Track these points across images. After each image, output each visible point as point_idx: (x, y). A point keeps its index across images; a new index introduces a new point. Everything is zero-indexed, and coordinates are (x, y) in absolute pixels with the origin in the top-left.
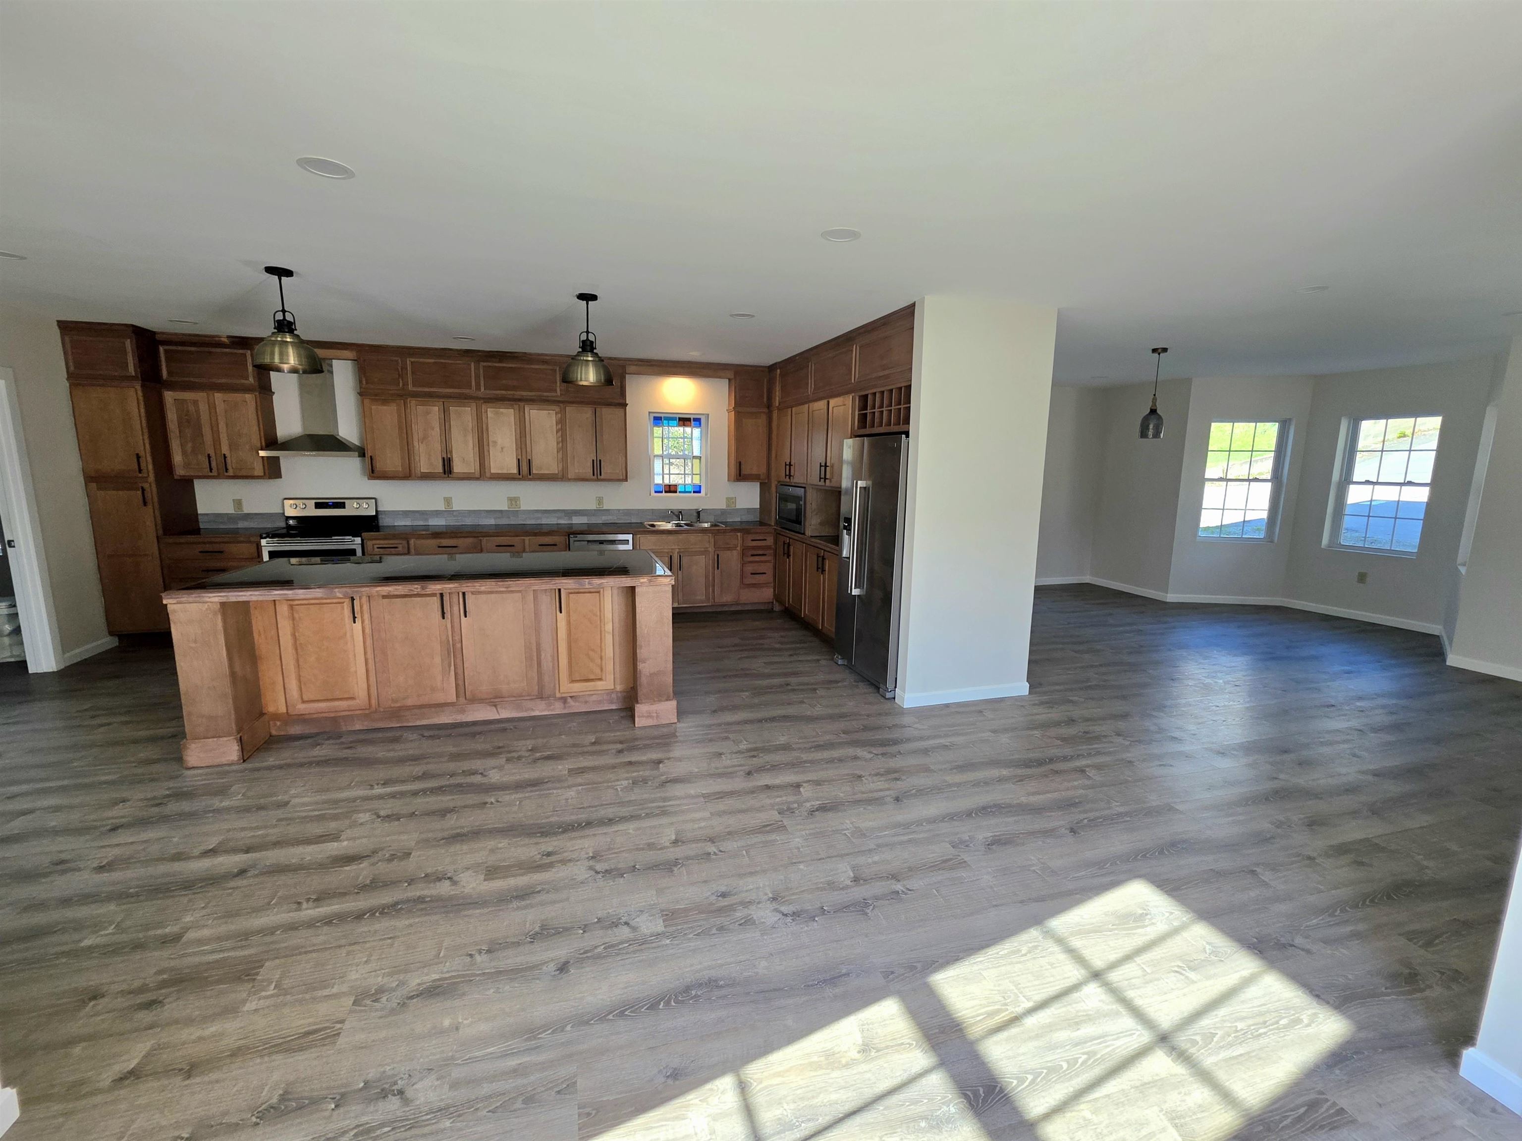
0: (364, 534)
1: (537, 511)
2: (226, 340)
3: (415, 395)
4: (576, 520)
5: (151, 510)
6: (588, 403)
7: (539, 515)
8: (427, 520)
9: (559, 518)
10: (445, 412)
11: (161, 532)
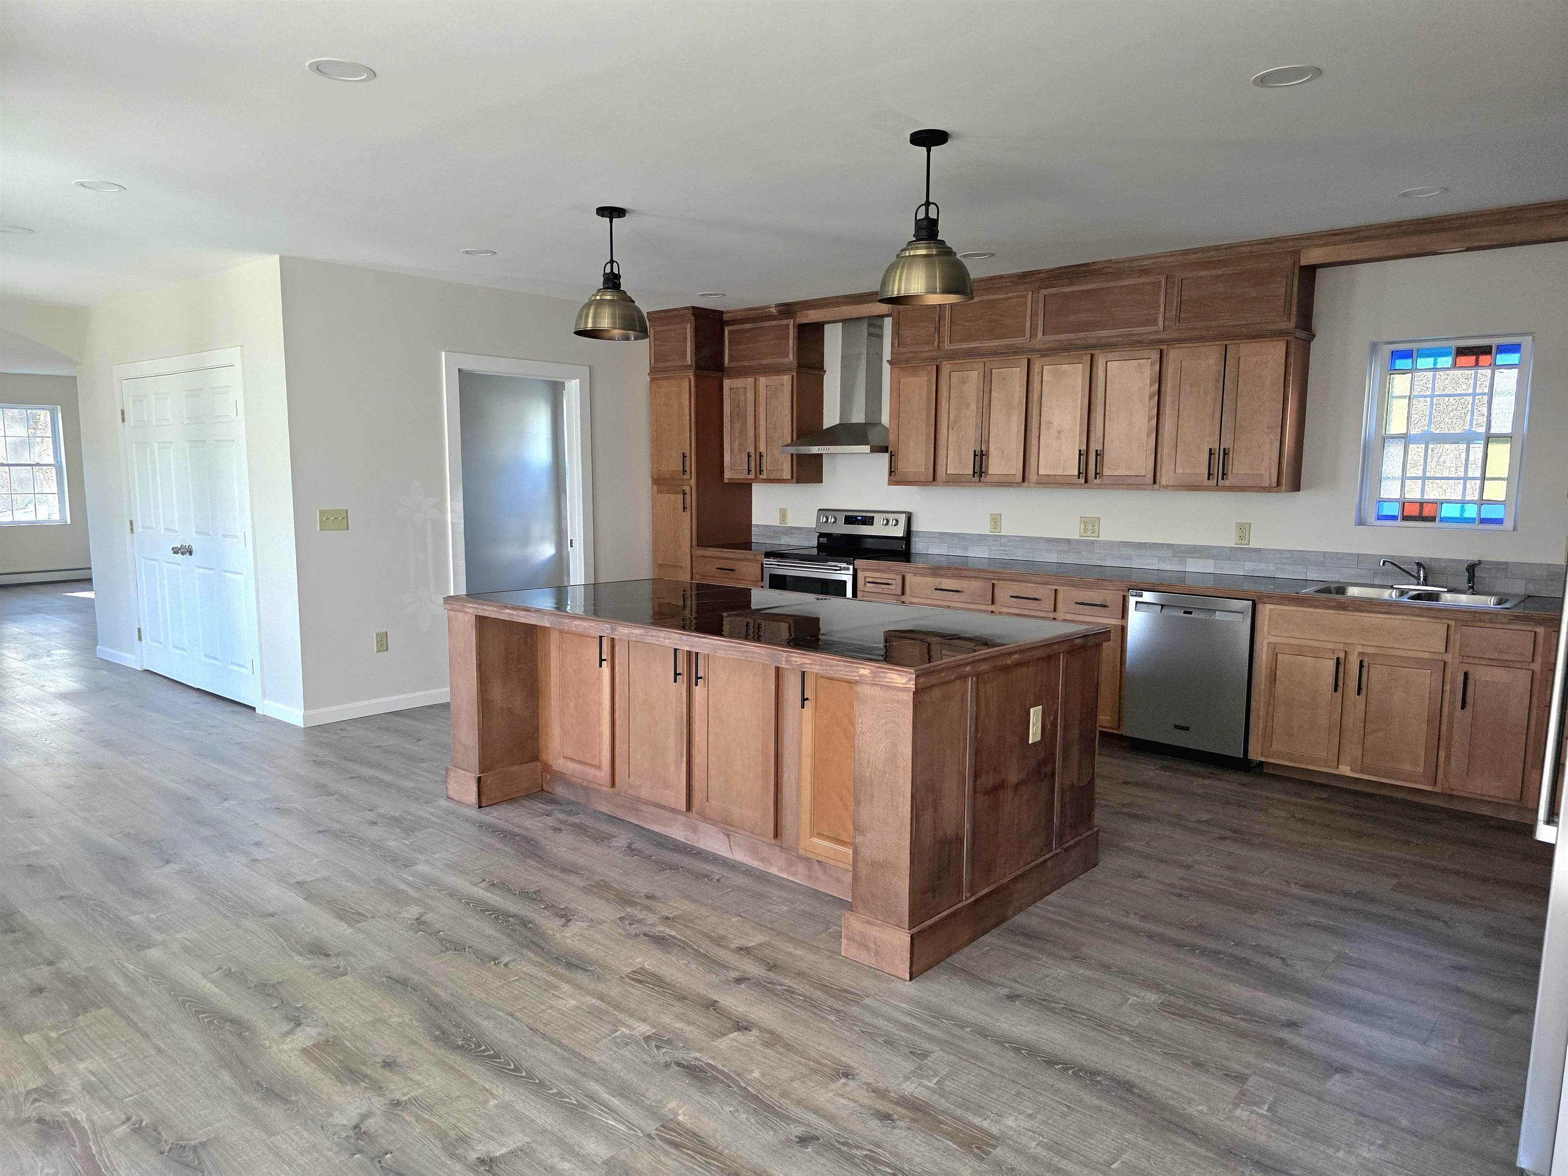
0: (859, 563)
1: (1126, 544)
2: (773, 310)
3: (953, 356)
4: (1193, 566)
5: (689, 517)
6: (1214, 339)
7: (1125, 551)
8: (966, 548)
9: (1162, 559)
10: (987, 379)
11: (694, 543)
